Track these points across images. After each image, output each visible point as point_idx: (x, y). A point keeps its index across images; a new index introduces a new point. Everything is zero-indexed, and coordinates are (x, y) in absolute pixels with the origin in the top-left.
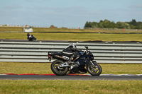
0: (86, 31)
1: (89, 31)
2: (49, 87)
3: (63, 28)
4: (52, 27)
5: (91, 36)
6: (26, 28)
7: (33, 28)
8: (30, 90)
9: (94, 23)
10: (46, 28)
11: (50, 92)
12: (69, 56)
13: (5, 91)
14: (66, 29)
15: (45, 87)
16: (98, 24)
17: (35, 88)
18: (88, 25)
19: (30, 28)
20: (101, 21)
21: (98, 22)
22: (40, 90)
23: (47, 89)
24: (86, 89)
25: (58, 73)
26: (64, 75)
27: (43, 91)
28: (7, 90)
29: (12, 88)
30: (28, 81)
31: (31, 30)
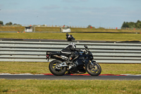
0: (123, 31)
1: (127, 31)
2: (87, 87)
3: (100, 28)
4: (90, 27)
5: (128, 36)
6: (64, 28)
7: (71, 28)
8: (68, 90)
9: (132, 23)
10: (84, 29)
11: (87, 92)
12: (68, 56)
13: (43, 91)
14: (104, 29)
15: (83, 87)
16: (135, 24)
17: (72, 88)
18: (126, 25)
19: (68, 28)
20: (138, 21)
21: (136, 22)
22: (77, 90)
23: (85, 89)
24: (124, 89)
25: (56, 73)
26: (63, 75)
27: (81, 91)
28: (45, 90)
29: (50, 88)
30: (65, 81)
31: (68, 30)
